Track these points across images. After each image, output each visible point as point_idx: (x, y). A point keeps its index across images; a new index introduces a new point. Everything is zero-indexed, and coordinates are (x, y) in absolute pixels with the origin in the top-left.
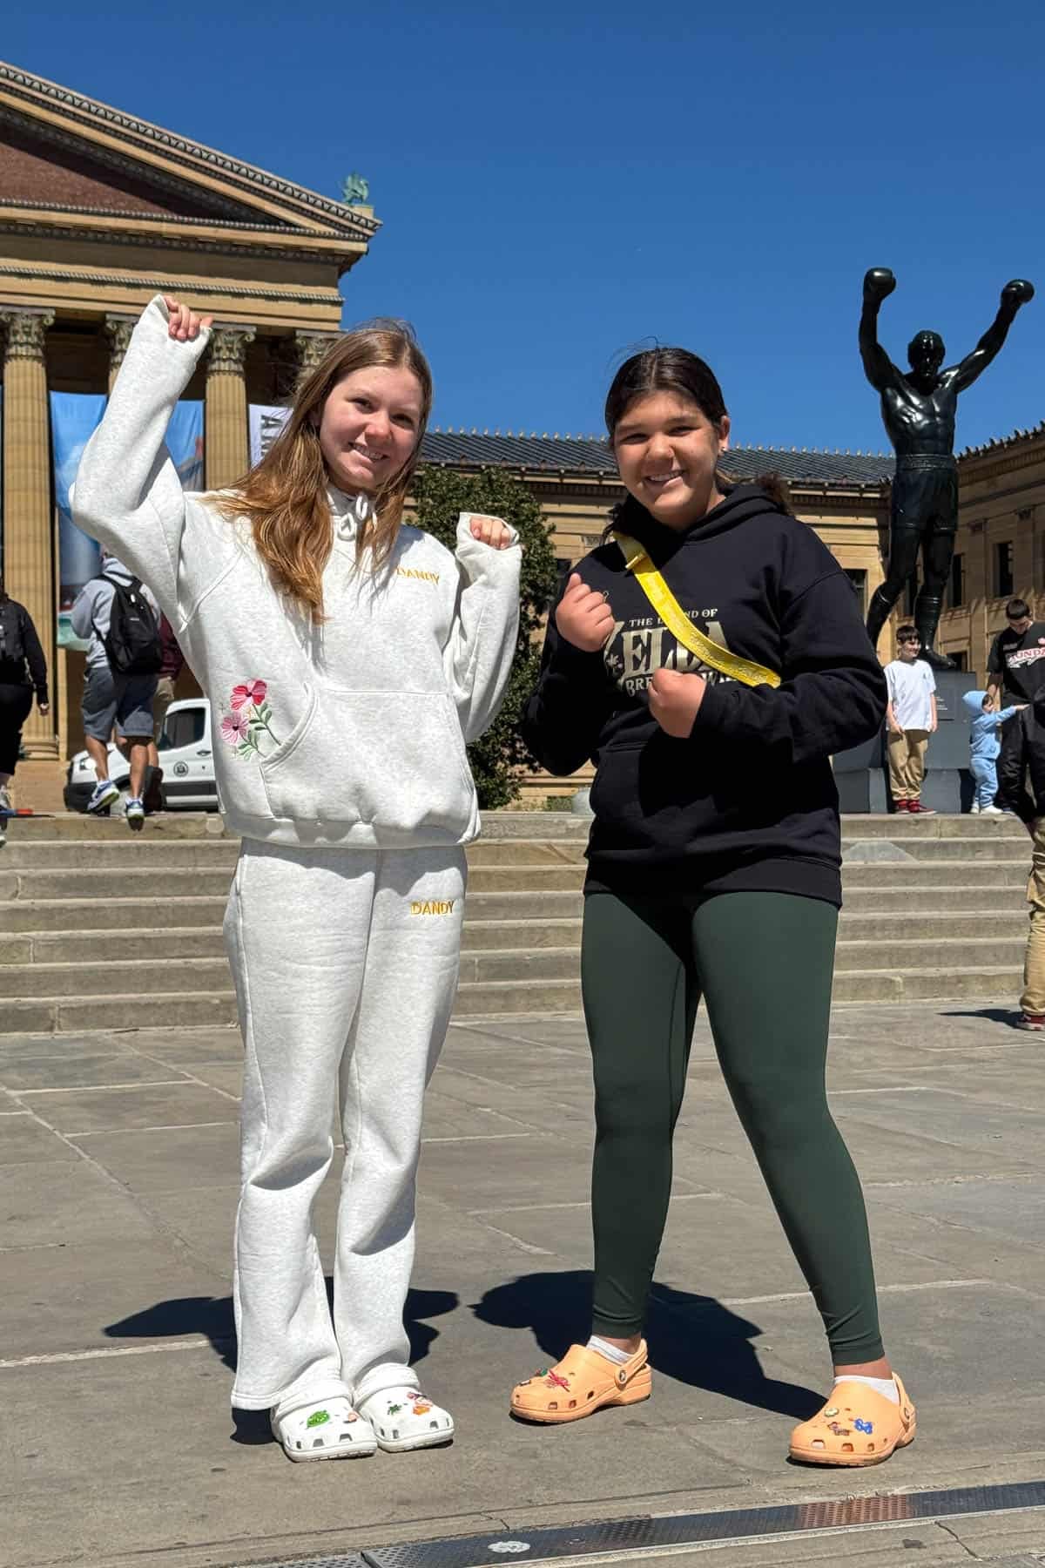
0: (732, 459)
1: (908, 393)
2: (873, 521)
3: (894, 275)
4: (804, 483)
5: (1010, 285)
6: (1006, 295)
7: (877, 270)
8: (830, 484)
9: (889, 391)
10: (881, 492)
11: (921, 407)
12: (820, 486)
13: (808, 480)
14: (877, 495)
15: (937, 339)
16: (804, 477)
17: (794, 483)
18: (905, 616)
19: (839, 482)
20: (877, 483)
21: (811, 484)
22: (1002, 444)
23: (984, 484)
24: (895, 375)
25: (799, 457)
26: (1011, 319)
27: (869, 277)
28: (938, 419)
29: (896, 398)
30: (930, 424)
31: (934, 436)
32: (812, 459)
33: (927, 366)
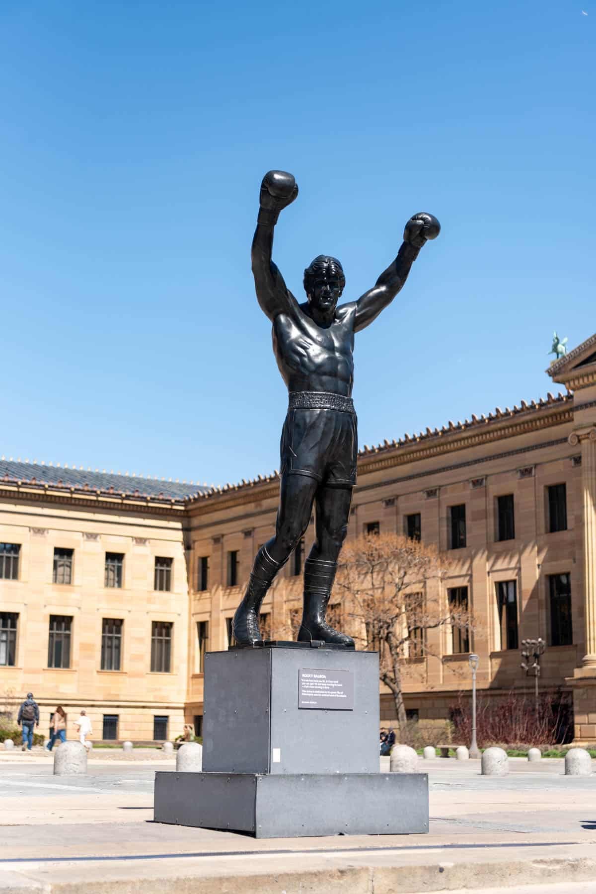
0: (85, 477)
1: (303, 322)
2: (179, 525)
3: (297, 182)
4: (133, 497)
5: (415, 218)
6: (410, 228)
7: (278, 172)
8: (151, 499)
9: (282, 318)
10: (185, 506)
11: (319, 339)
12: (144, 499)
13: (136, 494)
14: (182, 508)
15: (338, 265)
16: (133, 492)
17: (126, 496)
18: (198, 590)
19: (157, 497)
20: (182, 500)
21: (138, 497)
22: (265, 480)
23: (253, 505)
24: (291, 301)
25: (131, 479)
26: (414, 257)
27: (268, 181)
28: (337, 354)
29: (289, 326)
30: (328, 358)
31: (333, 374)
32: (139, 481)
33: (326, 294)
